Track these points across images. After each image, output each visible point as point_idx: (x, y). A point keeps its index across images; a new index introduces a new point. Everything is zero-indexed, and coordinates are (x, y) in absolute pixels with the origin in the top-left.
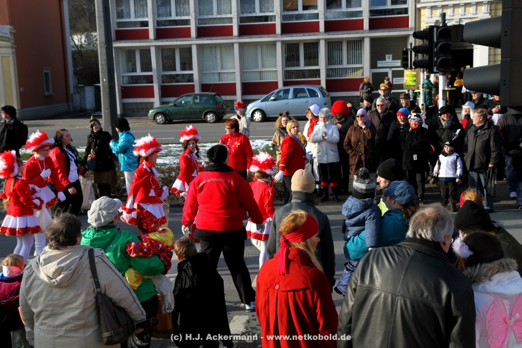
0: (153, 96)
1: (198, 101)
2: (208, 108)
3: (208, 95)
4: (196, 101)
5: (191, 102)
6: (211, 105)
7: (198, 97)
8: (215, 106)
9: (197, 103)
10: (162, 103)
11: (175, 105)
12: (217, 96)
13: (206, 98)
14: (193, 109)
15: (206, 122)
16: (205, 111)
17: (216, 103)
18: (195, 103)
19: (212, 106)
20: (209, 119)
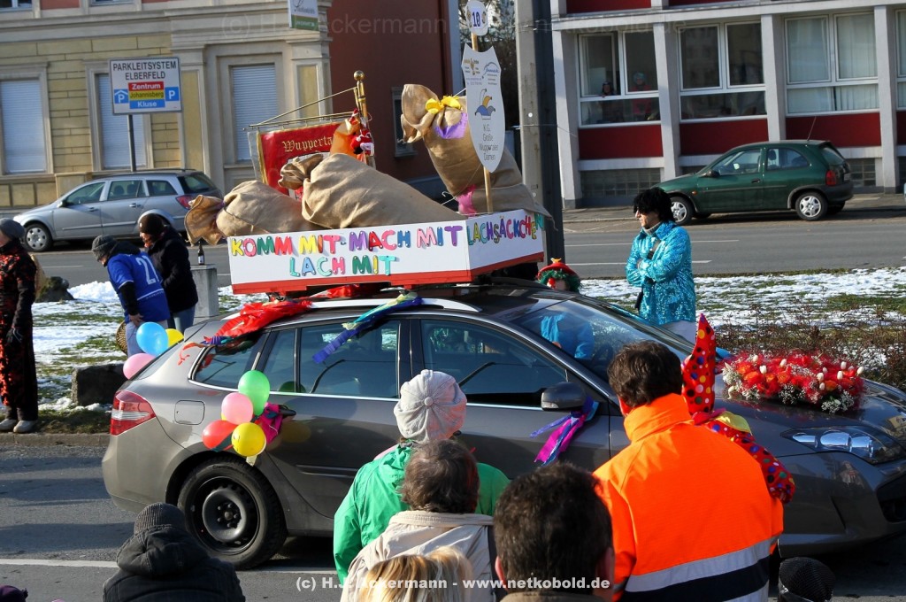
0: (659, 153)
1: (776, 162)
2: (804, 181)
3: (802, 146)
4: (771, 163)
5: (756, 165)
6: (812, 174)
7: (777, 151)
8: (822, 176)
9: (774, 169)
10: (683, 170)
11: (715, 175)
12: (827, 149)
13: (798, 155)
14: (764, 183)
15: (796, 216)
16: (795, 190)
17: (827, 167)
18: (767, 169)
19: (812, 176)
20: (804, 210)
